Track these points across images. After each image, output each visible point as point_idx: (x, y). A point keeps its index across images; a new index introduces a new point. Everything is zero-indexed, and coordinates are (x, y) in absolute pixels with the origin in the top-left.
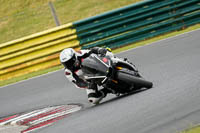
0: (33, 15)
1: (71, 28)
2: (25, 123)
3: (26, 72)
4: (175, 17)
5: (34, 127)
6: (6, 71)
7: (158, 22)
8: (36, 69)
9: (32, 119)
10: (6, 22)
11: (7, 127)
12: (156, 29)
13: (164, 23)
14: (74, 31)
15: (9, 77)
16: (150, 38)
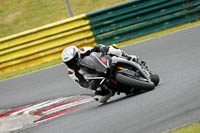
0: (46, 6)
1: (85, 19)
2: (38, 112)
3: (39, 62)
4: (188, 9)
6: (19, 61)
7: (171, 14)
8: (49, 59)
9: (45, 109)
10: (19, 13)
12: (169, 20)
13: (177, 14)
14: (87, 22)
16: (163, 30)
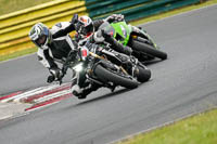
5: (39, 105)
6: (8, 44)
9: (37, 97)
11: (10, 104)
14: (83, 3)
15: (12, 51)
